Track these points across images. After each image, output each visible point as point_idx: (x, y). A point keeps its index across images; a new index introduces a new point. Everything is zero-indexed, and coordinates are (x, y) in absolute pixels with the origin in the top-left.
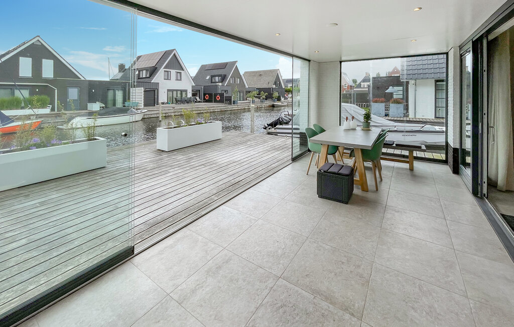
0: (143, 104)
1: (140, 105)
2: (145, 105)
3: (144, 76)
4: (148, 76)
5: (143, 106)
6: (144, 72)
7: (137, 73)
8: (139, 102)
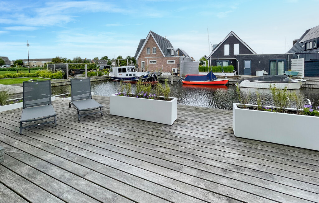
5: (303, 76)
6: (311, 44)
7: (304, 46)
8: (299, 72)
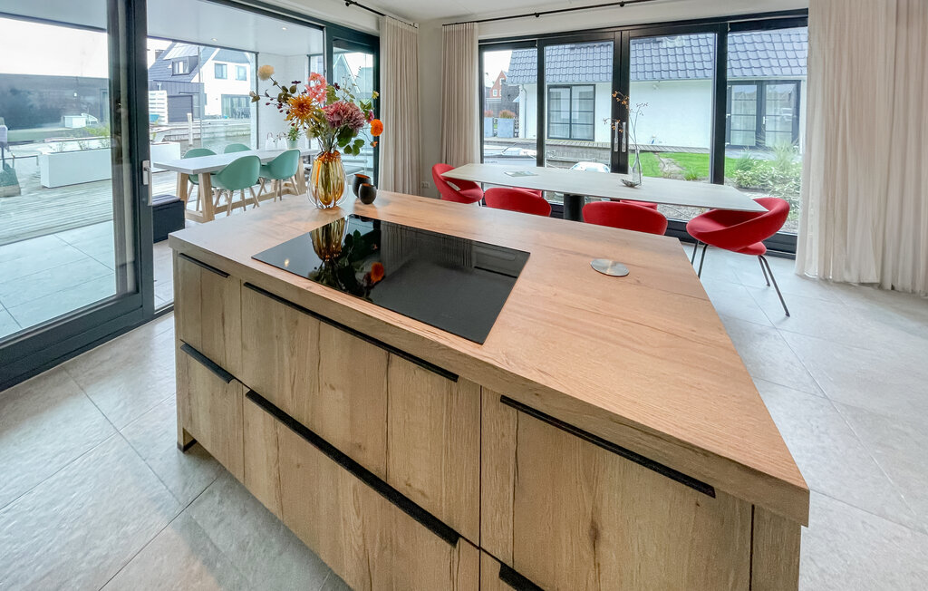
0: (167, 117)
1: (163, 119)
2: (171, 120)
3: (181, 72)
4: (187, 71)
5: (167, 121)
6: (181, 64)
7: (170, 67)
8: (161, 114)
